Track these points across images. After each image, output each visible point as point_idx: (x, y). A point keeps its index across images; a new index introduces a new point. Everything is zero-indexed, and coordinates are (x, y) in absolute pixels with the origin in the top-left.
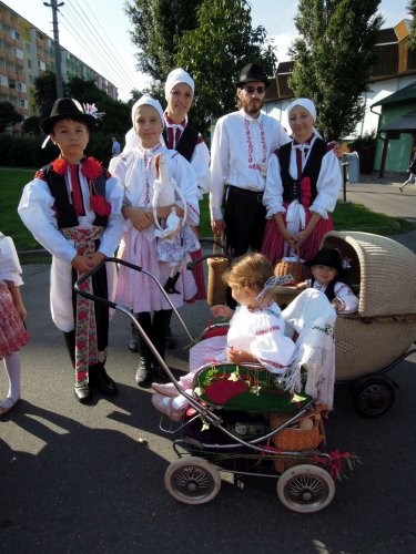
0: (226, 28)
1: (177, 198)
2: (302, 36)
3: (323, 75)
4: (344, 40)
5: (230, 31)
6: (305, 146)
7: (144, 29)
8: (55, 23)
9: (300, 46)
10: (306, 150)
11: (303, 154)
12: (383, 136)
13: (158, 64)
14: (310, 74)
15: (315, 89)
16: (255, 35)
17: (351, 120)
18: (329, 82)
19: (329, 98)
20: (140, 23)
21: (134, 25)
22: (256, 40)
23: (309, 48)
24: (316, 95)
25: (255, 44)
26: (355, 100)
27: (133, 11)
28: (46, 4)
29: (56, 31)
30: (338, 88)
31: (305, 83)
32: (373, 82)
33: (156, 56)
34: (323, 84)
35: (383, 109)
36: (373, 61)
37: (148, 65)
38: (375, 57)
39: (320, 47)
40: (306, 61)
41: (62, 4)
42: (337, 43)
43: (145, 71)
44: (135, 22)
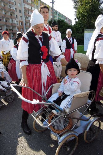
7: (77, 5)
20: (76, 3)
21: (74, 4)
28: (51, 2)
41: (55, 2)
44: (74, 3)
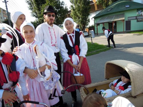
0: (53, 2)
1: (47, 61)
2: (72, 4)
3: (79, 13)
4: (82, 4)
5: (55, 3)
6: (72, 34)
7: (32, 6)
8: (6, 6)
9: (72, 6)
10: (73, 36)
11: (72, 37)
12: (96, 25)
13: (36, 14)
14: (75, 13)
15: (77, 16)
16: (62, 4)
17: (87, 22)
18: (80, 14)
19: (81, 18)
22: (62, 5)
23: (74, 7)
24: (78, 17)
25: (62, 6)
26: (87, 18)
27: (28, 2)
28: (3, 2)
29: (7, 9)
30: (83, 15)
31: (75, 15)
32: (91, 13)
33: (36, 12)
34: (79, 15)
35: (94, 19)
36: (90, 8)
37: (34, 15)
38: (90, 7)
39: (77, 6)
40: (74, 10)
41: (8, 1)
42: (81, 5)
43: (33, 16)
44: (29, 4)
